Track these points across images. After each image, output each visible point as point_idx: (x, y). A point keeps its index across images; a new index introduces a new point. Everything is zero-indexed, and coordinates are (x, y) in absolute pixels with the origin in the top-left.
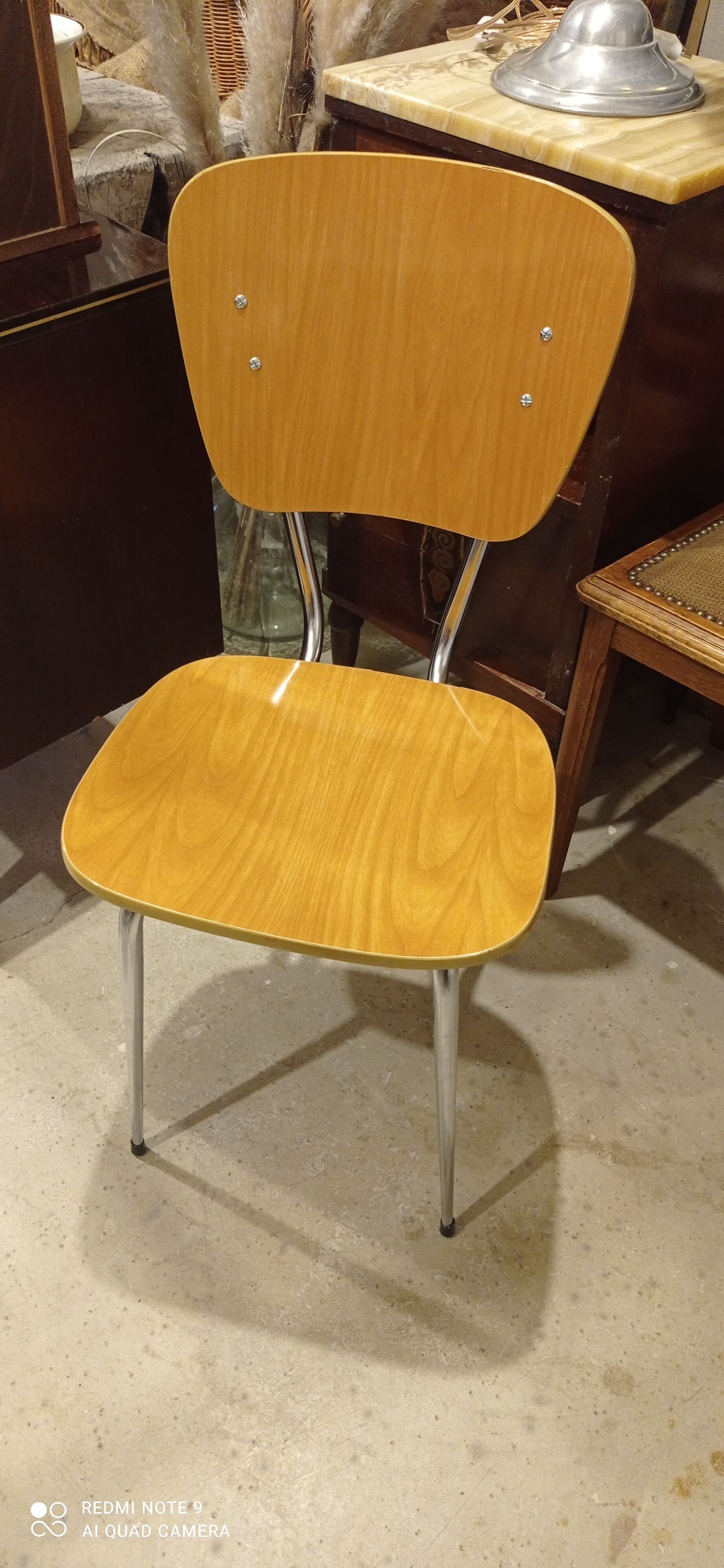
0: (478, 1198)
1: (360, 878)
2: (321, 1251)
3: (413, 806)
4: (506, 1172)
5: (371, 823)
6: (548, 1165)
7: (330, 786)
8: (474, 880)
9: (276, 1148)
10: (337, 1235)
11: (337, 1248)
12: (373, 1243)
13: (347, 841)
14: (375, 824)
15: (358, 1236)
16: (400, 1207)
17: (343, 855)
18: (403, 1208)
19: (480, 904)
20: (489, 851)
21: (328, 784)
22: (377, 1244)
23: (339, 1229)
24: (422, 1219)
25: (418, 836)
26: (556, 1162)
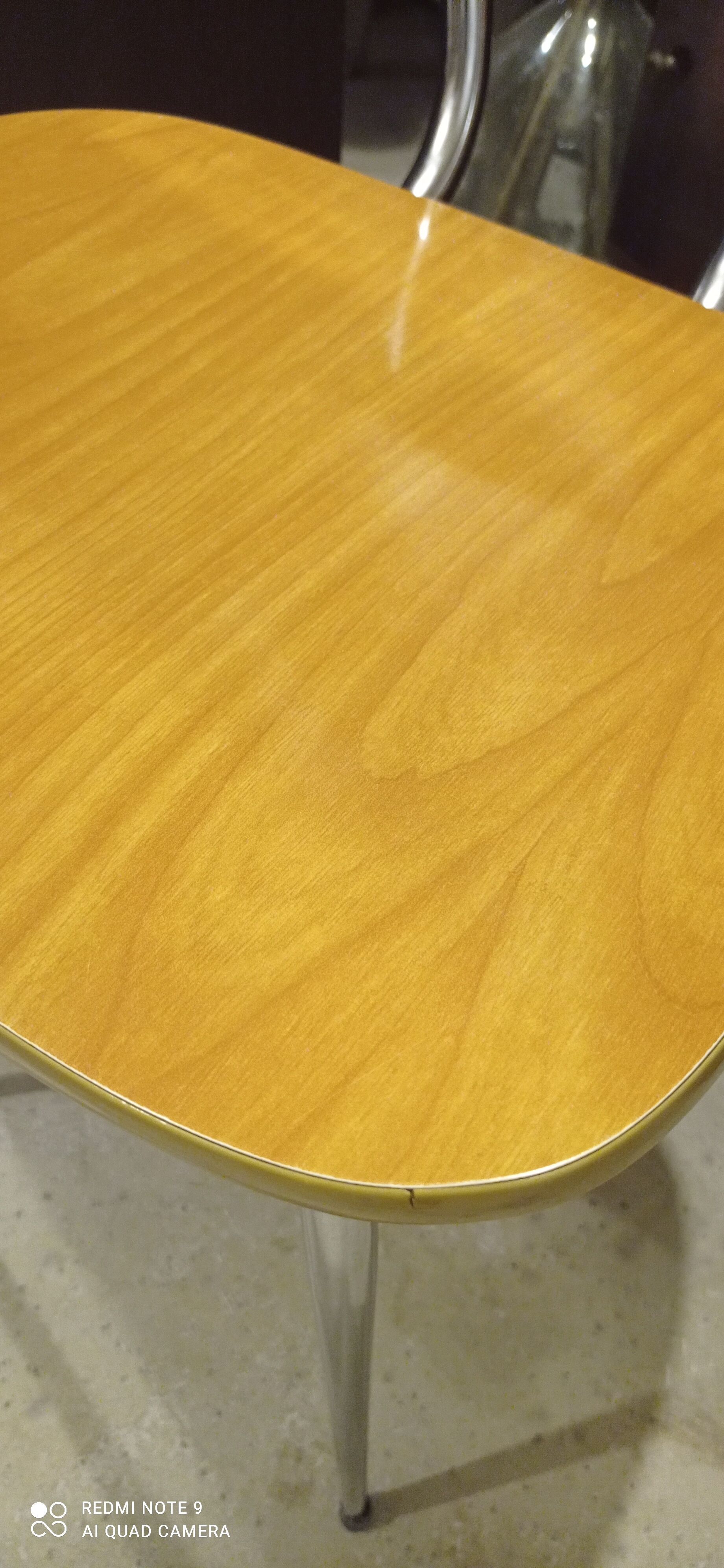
0: (446, 1467)
1: (144, 731)
2: (101, 1445)
3: (451, 568)
4: (525, 1434)
5: (298, 577)
6: (619, 1456)
7: (253, 451)
8: (512, 867)
9: (123, 1197)
10: (147, 1422)
11: (134, 1453)
12: (204, 1473)
13: (191, 607)
14: (308, 583)
15: (184, 1445)
16: (289, 1417)
17: (146, 643)
18: (293, 1423)
19: (482, 968)
20: (618, 777)
21: (251, 444)
22: (211, 1476)
23: (155, 1412)
24: (320, 1461)
25: (413, 659)
26: (637, 1456)
